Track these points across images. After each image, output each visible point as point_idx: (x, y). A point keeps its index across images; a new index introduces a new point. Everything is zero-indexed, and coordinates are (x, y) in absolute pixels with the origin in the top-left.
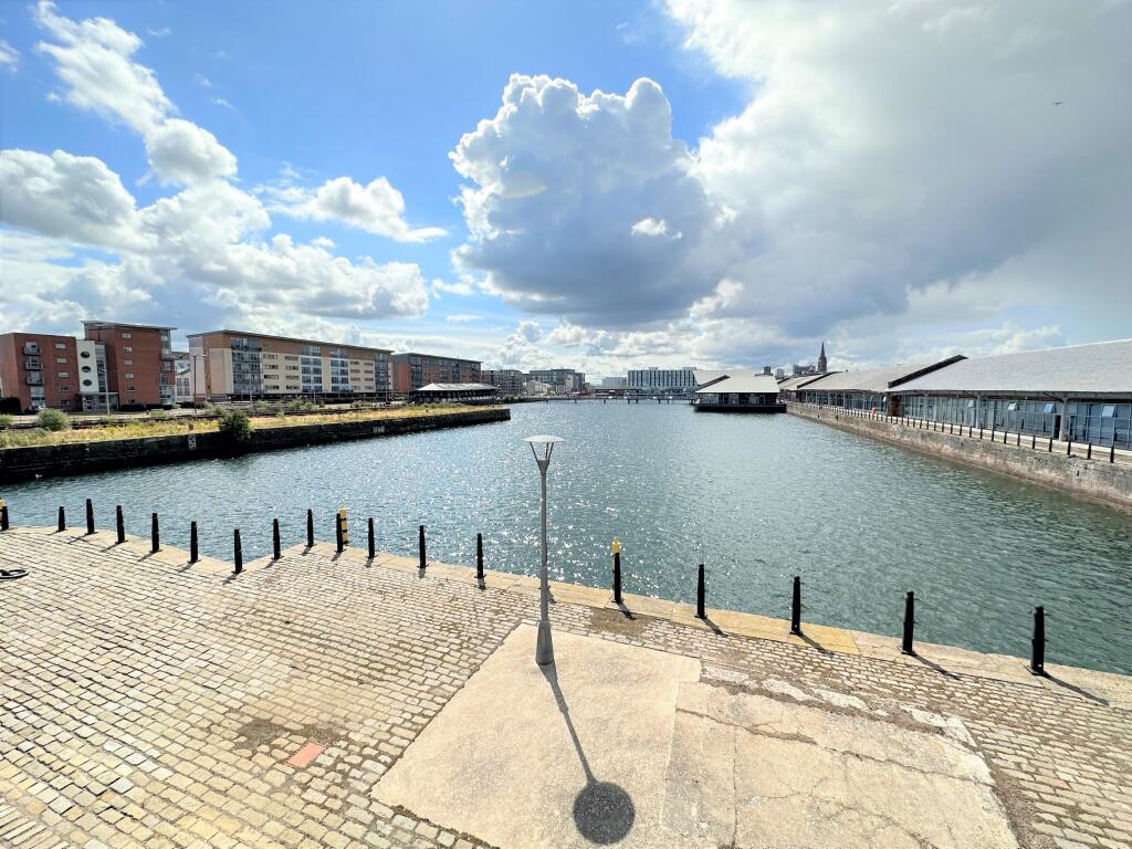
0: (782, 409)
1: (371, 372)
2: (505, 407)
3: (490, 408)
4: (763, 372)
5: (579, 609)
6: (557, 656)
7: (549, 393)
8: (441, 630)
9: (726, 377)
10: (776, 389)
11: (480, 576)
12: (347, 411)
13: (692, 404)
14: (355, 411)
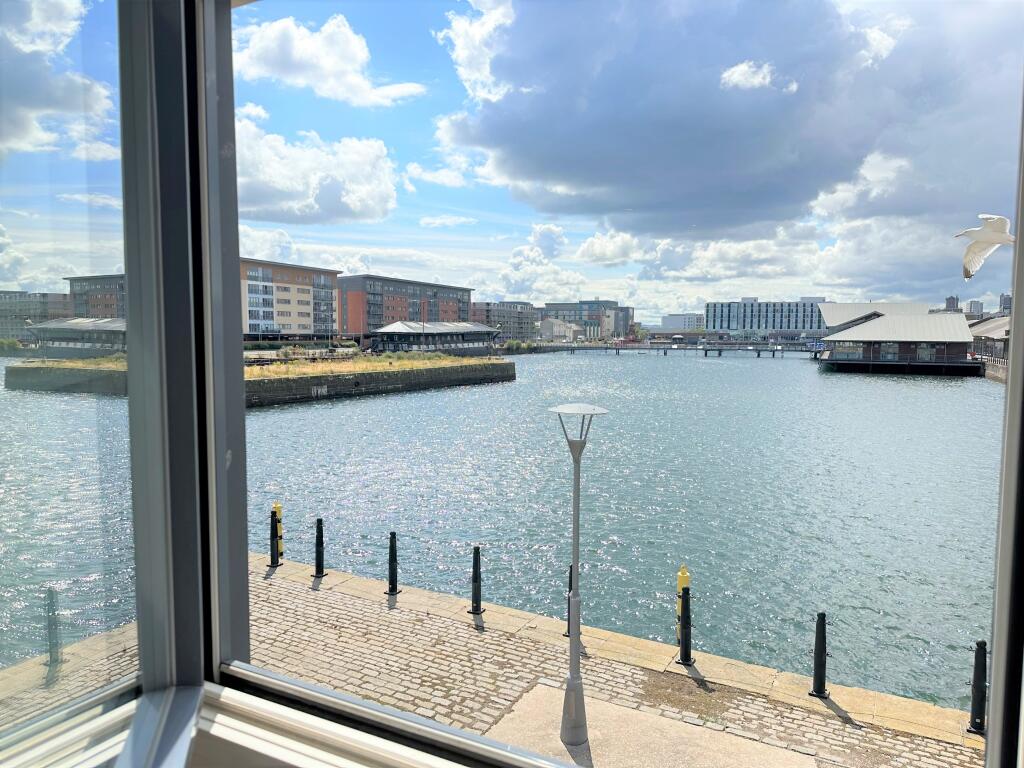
0: (976, 371)
1: (308, 303)
2: (507, 359)
3: (485, 361)
4: (943, 306)
5: (626, 670)
6: (592, 734)
7: (575, 339)
8: (421, 685)
9: (876, 315)
10: (966, 336)
11: (476, 610)
12: (272, 361)
13: (815, 358)
14: (285, 361)
